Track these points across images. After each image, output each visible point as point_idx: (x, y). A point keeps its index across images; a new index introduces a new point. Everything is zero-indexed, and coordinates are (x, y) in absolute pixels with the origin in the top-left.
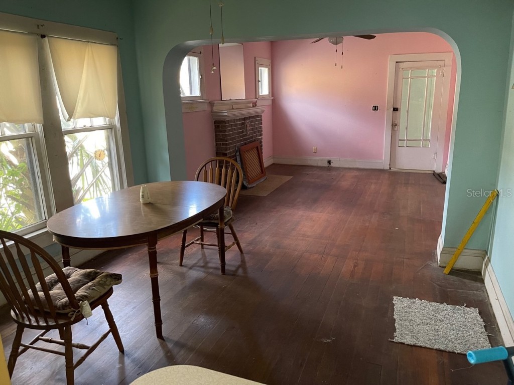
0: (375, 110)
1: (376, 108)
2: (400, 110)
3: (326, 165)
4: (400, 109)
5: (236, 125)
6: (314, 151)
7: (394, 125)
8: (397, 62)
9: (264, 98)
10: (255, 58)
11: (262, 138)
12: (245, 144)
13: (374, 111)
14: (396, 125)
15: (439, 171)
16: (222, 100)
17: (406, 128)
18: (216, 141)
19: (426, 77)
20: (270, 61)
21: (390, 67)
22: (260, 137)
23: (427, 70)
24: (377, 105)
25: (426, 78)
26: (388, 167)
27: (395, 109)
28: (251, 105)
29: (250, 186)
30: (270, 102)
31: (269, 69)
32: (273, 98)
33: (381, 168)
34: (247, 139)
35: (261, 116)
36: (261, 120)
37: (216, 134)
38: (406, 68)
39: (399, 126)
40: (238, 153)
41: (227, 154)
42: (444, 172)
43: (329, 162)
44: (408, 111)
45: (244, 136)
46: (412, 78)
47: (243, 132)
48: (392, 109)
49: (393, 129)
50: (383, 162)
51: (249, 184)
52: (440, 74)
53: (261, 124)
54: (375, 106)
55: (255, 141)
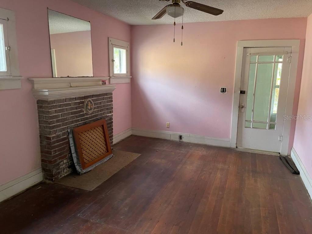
0: (223, 91)
1: (223, 90)
2: (247, 94)
3: (177, 139)
4: (247, 92)
5: (69, 105)
6: (167, 126)
7: (241, 107)
8: (244, 48)
9: (119, 76)
10: (108, 38)
11: (112, 115)
12: (85, 124)
13: (222, 93)
14: (243, 107)
15: (285, 153)
16: (53, 77)
17: (253, 111)
18: (39, 123)
19: (273, 62)
20: (129, 43)
21: (238, 52)
22: (110, 114)
23: (274, 56)
24: (225, 88)
25: (273, 64)
26: (234, 146)
27: (242, 92)
28: (101, 83)
29: (84, 171)
30: (128, 81)
31: (127, 51)
32: (131, 77)
33: (228, 146)
34: (87, 118)
35: (111, 94)
36: (112, 97)
37: (39, 115)
38: (254, 54)
39: (246, 108)
40: (71, 136)
41: (50, 138)
42: (290, 155)
43: (181, 137)
44: (254, 95)
45: (83, 115)
46: (259, 63)
47: (81, 111)
48: (239, 92)
49: (240, 111)
50: (230, 141)
51: (83, 169)
52: (287, 60)
53: (112, 101)
54: (224, 89)
55: (101, 119)
